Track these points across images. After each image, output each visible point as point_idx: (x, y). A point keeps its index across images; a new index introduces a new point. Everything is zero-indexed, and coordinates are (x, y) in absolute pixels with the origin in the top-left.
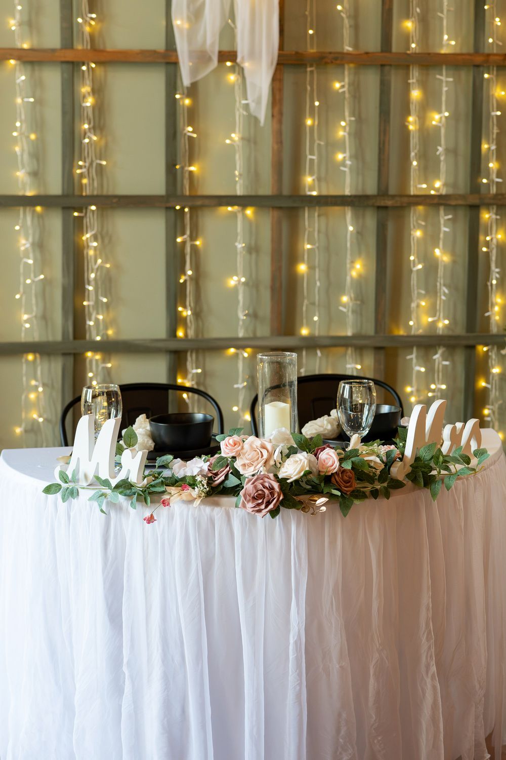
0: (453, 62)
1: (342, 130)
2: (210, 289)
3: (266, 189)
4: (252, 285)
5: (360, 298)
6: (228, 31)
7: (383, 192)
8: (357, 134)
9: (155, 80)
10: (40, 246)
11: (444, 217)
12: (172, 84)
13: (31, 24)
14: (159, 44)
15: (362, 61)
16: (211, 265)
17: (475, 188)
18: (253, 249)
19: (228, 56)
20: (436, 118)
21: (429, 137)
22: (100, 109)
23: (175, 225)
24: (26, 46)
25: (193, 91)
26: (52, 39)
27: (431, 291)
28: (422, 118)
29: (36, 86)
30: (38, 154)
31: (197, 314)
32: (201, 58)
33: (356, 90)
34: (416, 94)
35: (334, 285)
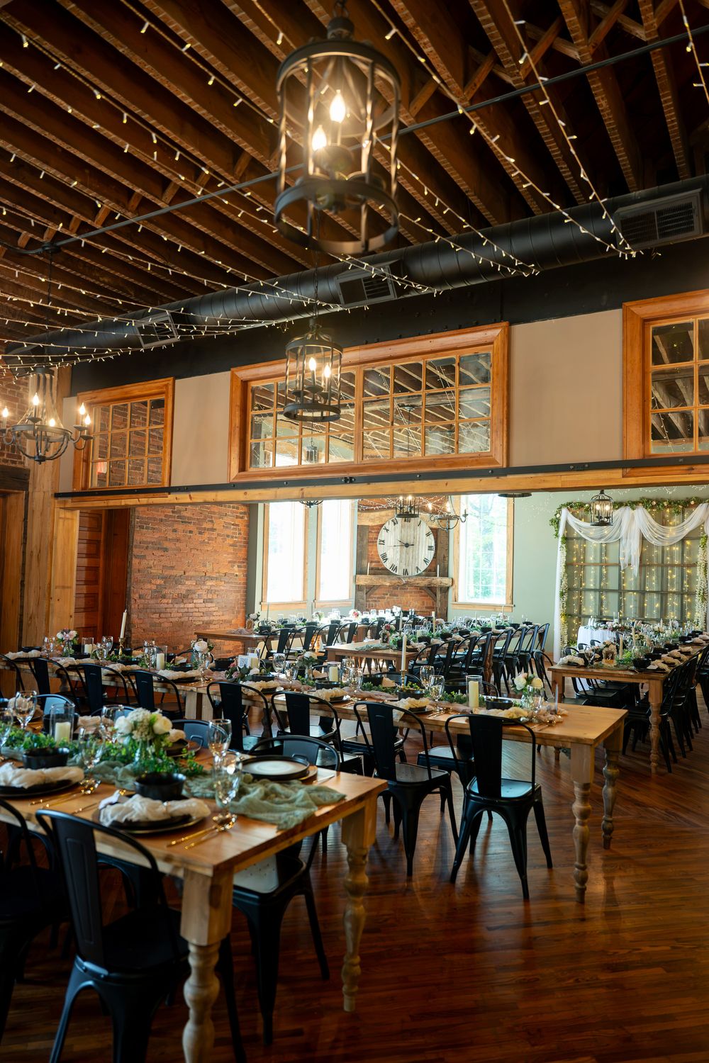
0: (677, 566)
1: (654, 578)
2: (627, 607)
3: (638, 589)
4: (635, 607)
5: (657, 611)
6: (630, 559)
7: (662, 590)
8: (657, 579)
9: (616, 569)
10: (595, 598)
11: (676, 596)
12: (620, 569)
13: (595, 558)
14: (617, 562)
15: (658, 565)
16: (627, 603)
17: (682, 590)
18: (635, 600)
19: (630, 565)
20: (674, 576)
21: (672, 580)
22: (607, 574)
23: (620, 596)
24: (594, 562)
25: (624, 570)
26: (598, 561)
27: (673, 611)
28: (671, 576)
29: (595, 569)
30: (595, 582)
31: (624, 612)
32: (625, 565)
33: (657, 571)
34: (670, 571)
35: (652, 607)
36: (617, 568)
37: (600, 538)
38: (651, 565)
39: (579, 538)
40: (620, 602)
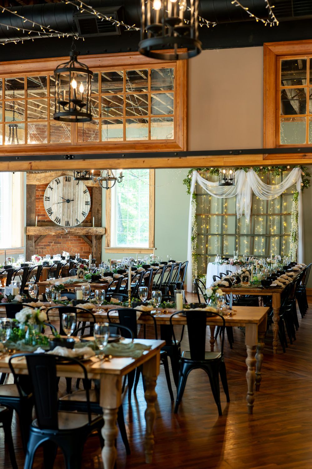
0: (277, 215)
1: (261, 225)
2: (241, 247)
3: (250, 233)
6: (244, 211)
7: (266, 234)
10: (218, 241)
11: (276, 238)
12: (236, 218)
13: (218, 210)
14: (234, 213)
15: (263, 215)
16: (241, 244)
17: (281, 233)
19: (243, 215)
22: (226, 222)
23: (236, 238)
24: (217, 213)
25: (239, 219)
26: (220, 213)
29: (218, 218)
30: (218, 228)
31: (239, 251)
32: (240, 214)
33: (263, 219)
35: (259, 247)
36: (234, 218)
37: (222, 195)
38: (259, 215)
39: (207, 194)
40: (236, 243)
